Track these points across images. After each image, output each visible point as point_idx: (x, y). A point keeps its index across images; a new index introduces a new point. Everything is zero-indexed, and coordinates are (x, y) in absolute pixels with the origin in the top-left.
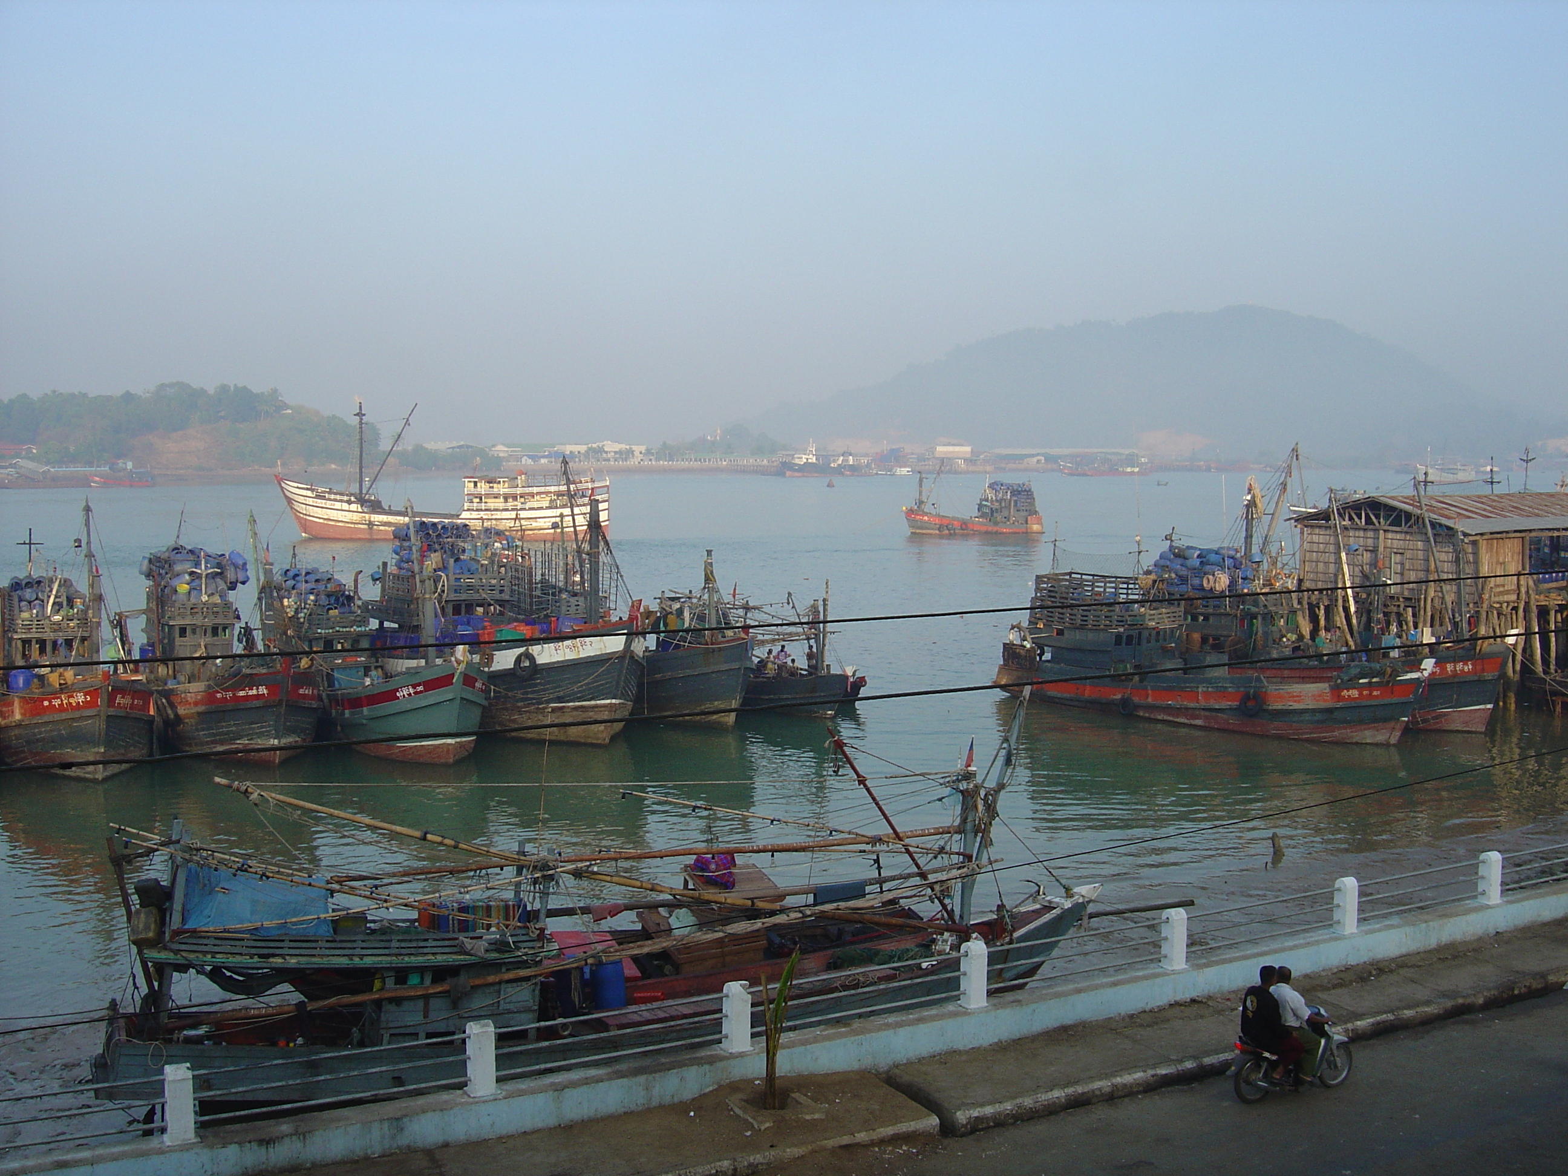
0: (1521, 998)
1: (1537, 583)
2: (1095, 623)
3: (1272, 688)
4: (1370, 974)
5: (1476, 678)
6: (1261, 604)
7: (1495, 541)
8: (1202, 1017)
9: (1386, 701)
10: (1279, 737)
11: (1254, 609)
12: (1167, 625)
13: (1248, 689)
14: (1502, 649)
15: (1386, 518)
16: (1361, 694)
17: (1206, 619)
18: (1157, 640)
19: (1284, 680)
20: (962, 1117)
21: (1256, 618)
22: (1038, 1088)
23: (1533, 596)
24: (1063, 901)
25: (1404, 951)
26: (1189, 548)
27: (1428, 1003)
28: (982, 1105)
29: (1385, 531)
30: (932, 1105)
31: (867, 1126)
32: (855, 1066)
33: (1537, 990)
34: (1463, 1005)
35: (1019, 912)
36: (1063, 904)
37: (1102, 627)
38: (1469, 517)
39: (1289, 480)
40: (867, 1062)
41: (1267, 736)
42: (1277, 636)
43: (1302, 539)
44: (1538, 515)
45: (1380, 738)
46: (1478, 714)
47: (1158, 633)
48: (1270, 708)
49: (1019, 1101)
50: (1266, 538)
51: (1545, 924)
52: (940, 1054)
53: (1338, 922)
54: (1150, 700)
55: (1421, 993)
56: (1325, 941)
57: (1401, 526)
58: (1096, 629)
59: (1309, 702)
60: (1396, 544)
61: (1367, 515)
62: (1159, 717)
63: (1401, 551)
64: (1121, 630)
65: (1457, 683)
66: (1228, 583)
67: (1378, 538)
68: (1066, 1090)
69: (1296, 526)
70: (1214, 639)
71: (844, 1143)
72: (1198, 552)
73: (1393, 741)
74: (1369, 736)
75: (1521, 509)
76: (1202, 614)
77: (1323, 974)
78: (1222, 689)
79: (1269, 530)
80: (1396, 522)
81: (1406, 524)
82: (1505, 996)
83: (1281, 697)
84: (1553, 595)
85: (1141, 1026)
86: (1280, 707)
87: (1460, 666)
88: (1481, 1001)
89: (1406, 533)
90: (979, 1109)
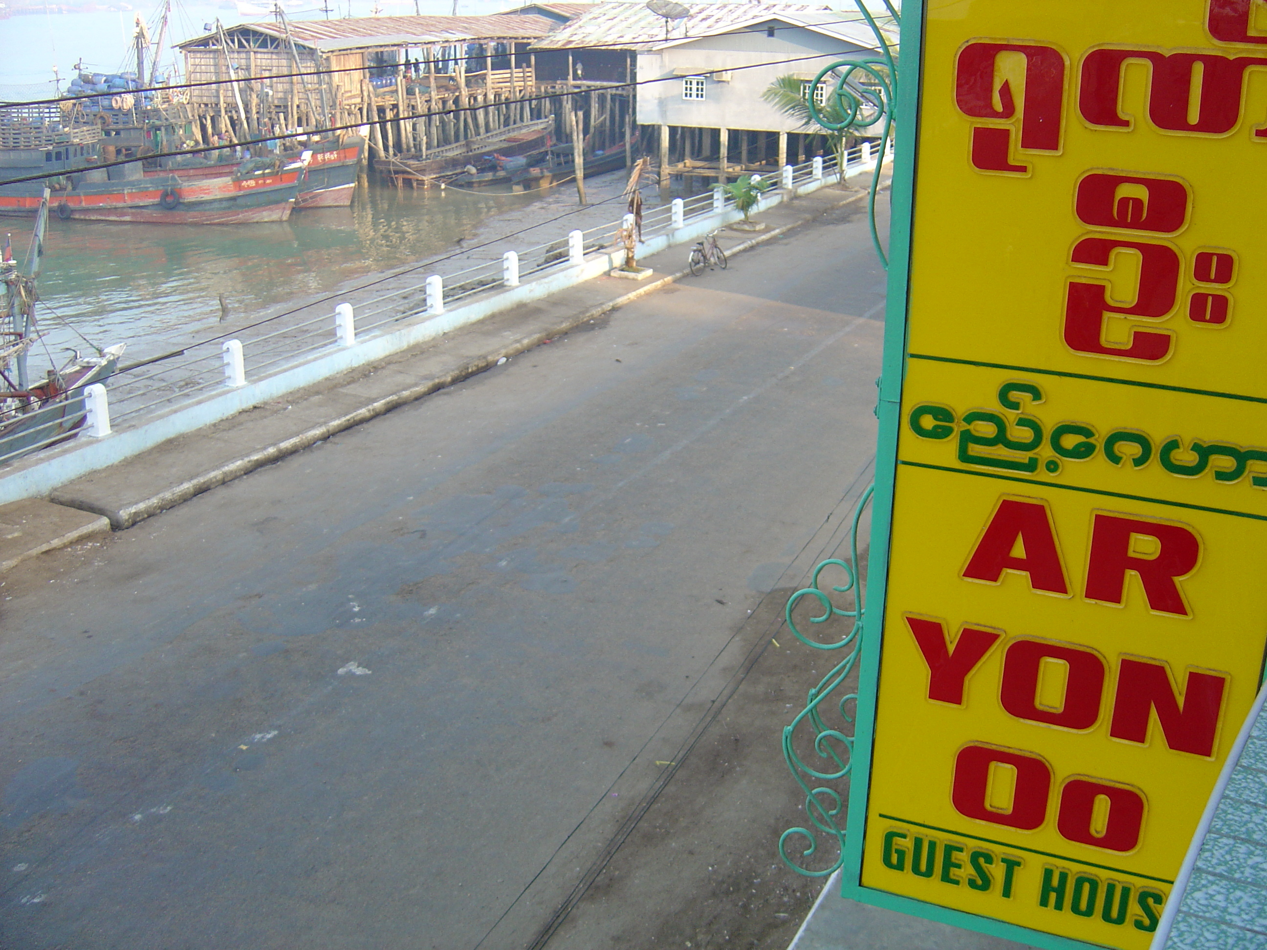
0: (473, 374)
1: (376, 87)
2: (27, 144)
3: (185, 185)
4: (370, 372)
5: (340, 164)
6: (163, 118)
7: (342, 57)
8: (265, 417)
9: (278, 186)
10: (195, 224)
11: (158, 123)
12: (89, 140)
13: (166, 187)
14: (356, 140)
15: (255, 42)
16: (257, 183)
17: (118, 133)
18: (82, 154)
19: (190, 178)
20: (124, 514)
21: (159, 130)
22: (170, 485)
23: (373, 99)
24: (99, 360)
25: (387, 353)
26: (96, 75)
27: (416, 385)
28: (136, 503)
29: (255, 52)
30: (98, 511)
31: (56, 534)
32: (25, 495)
33: (482, 367)
34: (439, 383)
35: (66, 374)
36: (100, 362)
37: (33, 147)
38: (320, 39)
39: (168, 14)
40: (33, 491)
41: (185, 224)
42: (178, 143)
43: (186, 63)
44: (371, 35)
45: (275, 216)
46: (344, 192)
47: (82, 148)
48: (186, 201)
49: (161, 495)
50: (154, 63)
51: (473, 324)
52: (85, 475)
53: (341, 338)
54: (83, 204)
55: (409, 379)
56: (336, 352)
57: (267, 47)
58: (28, 148)
59: (217, 193)
60: (264, 62)
61: (239, 40)
62: (93, 218)
63: (268, 68)
64: (51, 148)
65: (327, 169)
66: (133, 102)
67: (250, 59)
68: (192, 482)
69: (181, 52)
70: (126, 150)
71: (44, 550)
72: (104, 78)
73: (285, 218)
74: (267, 215)
75: (357, 31)
76: (114, 130)
77: (338, 376)
78: (145, 190)
79: (156, 57)
80: (264, 45)
81: (271, 46)
82: (463, 374)
83: (194, 191)
84: (387, 97)
85: (224, 430)
86: (194, 200)
87: (327, 156)
88: (449, 379)
89: (272, 53)
90: (134, 506)
